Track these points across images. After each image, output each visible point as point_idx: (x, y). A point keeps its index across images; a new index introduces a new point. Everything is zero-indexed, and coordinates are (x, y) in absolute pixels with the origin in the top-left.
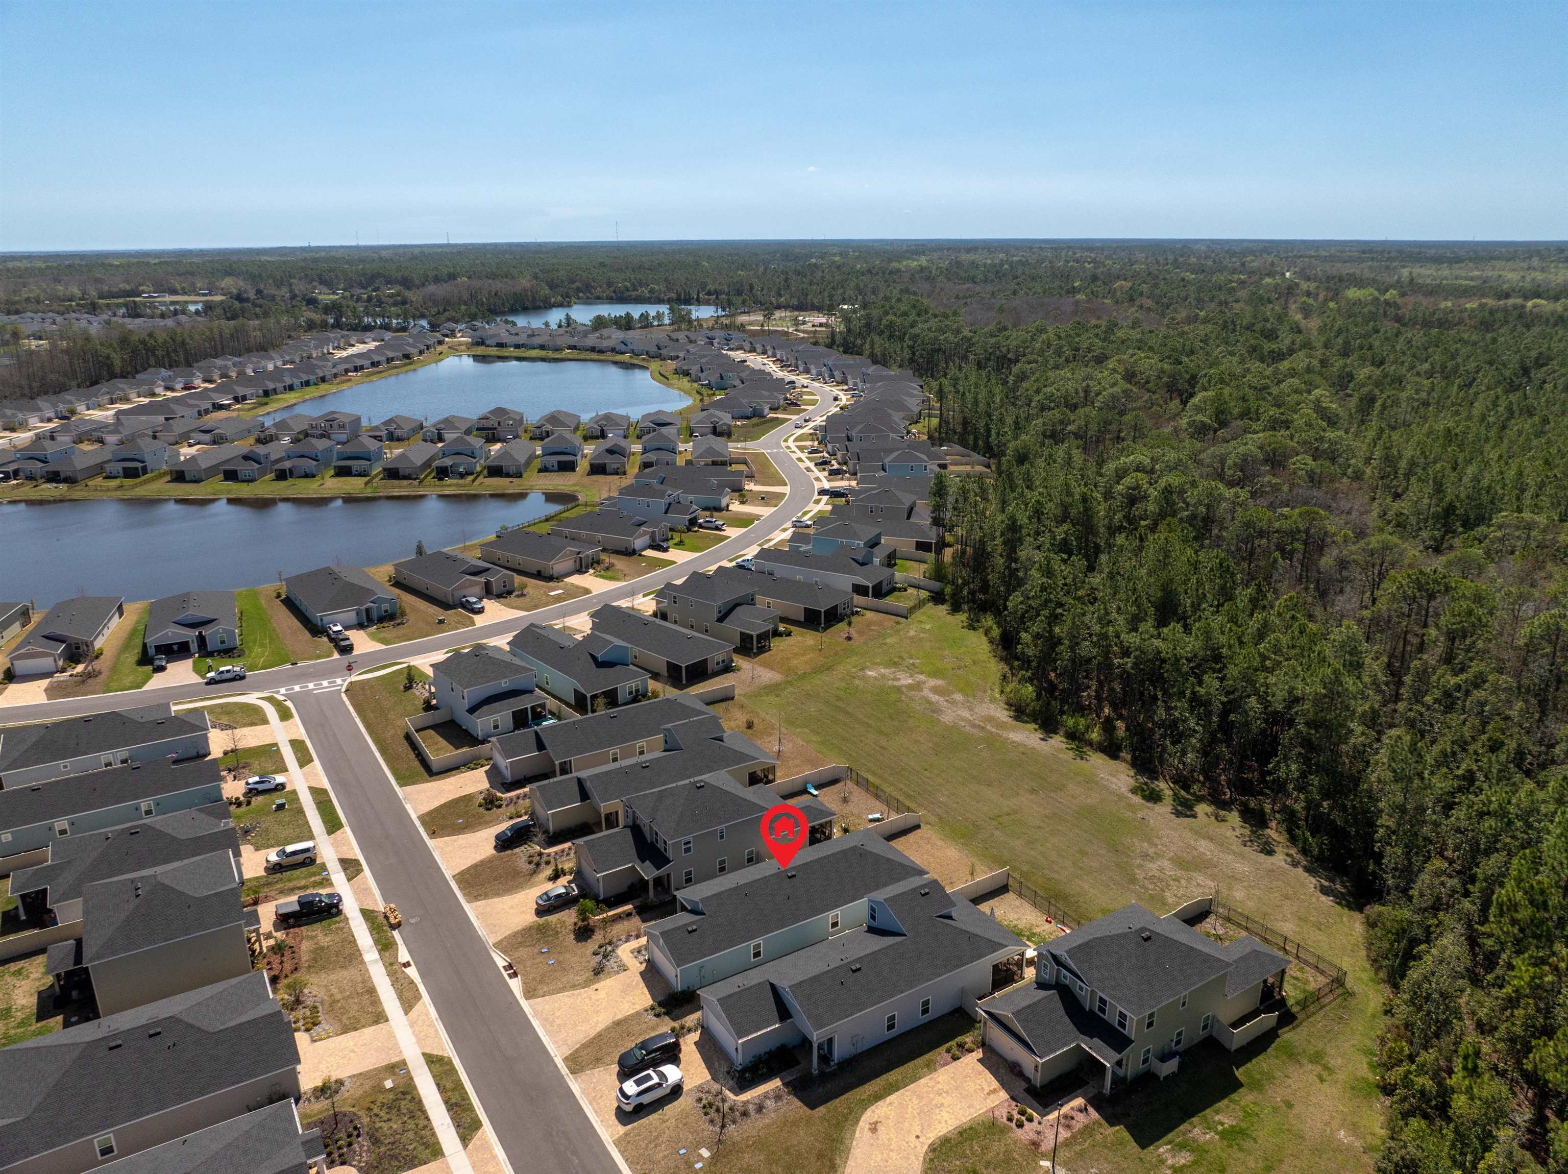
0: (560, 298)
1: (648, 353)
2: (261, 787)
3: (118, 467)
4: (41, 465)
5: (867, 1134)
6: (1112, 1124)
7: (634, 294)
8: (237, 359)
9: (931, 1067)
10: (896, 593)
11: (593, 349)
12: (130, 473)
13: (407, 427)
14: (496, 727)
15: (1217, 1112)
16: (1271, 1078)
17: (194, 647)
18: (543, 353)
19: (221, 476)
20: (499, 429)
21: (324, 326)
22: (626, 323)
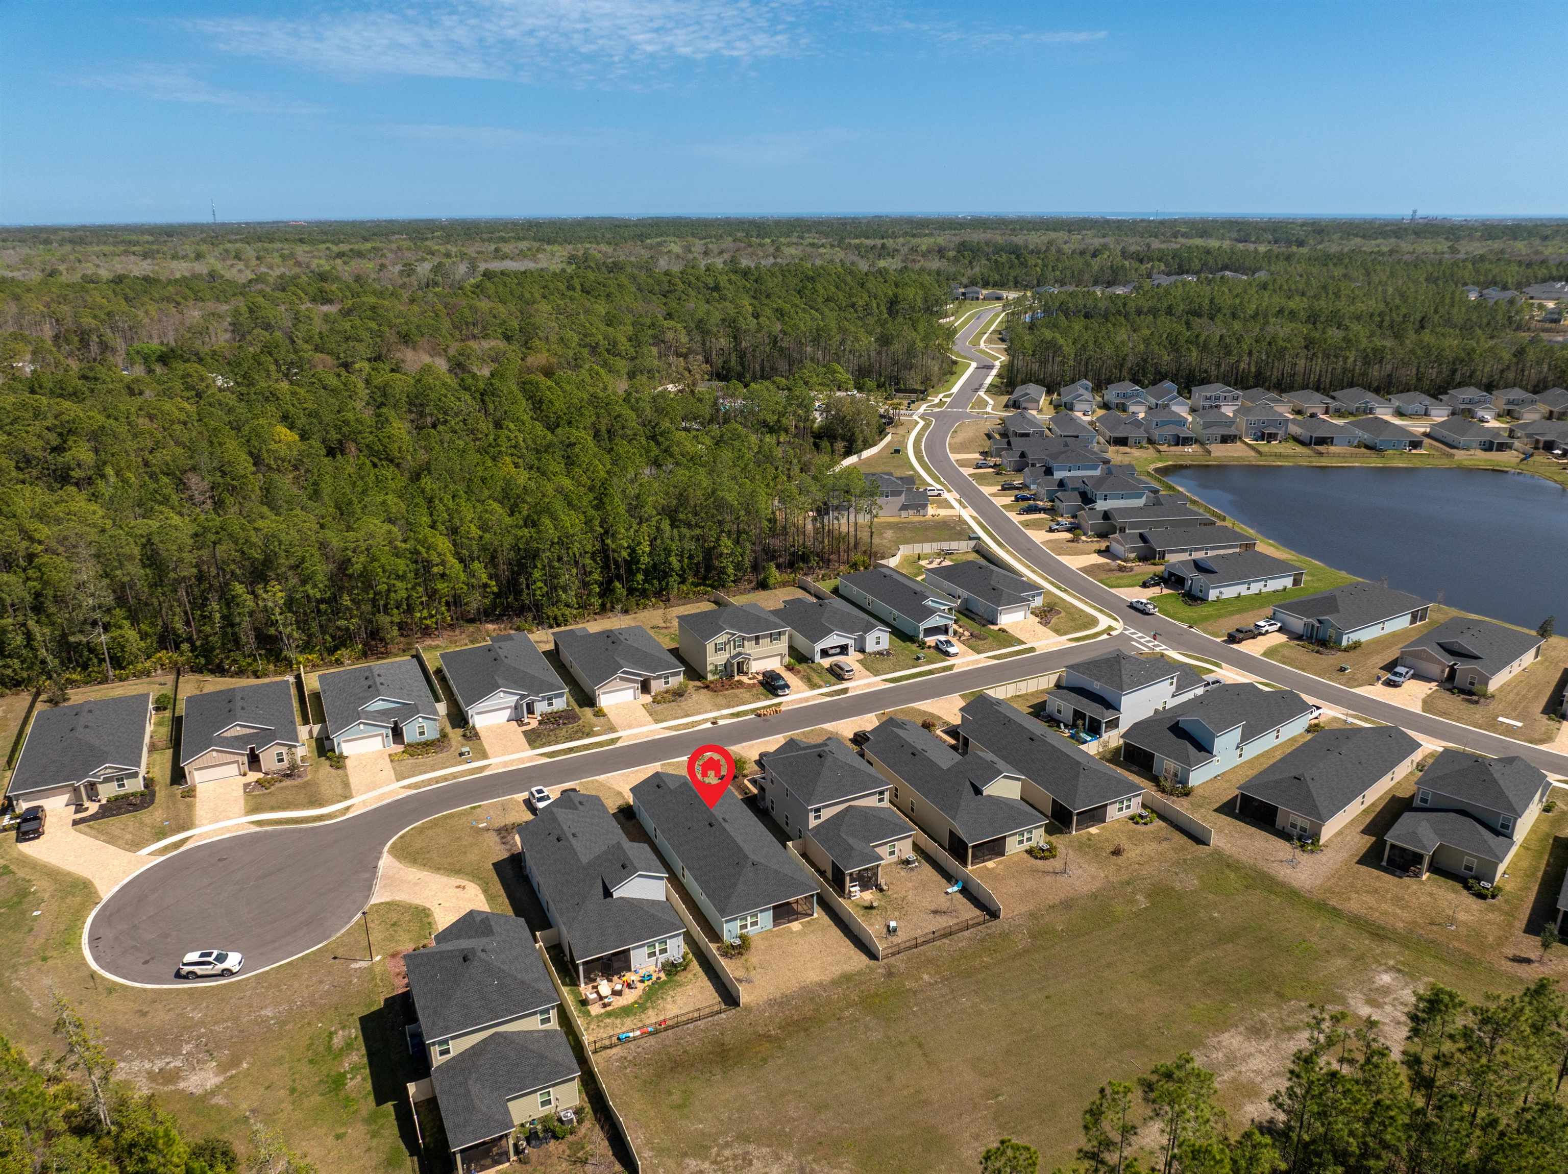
6: (386, 1000)
14: (1059, 712)
15: (364, 1079)
16: (374, 1135)
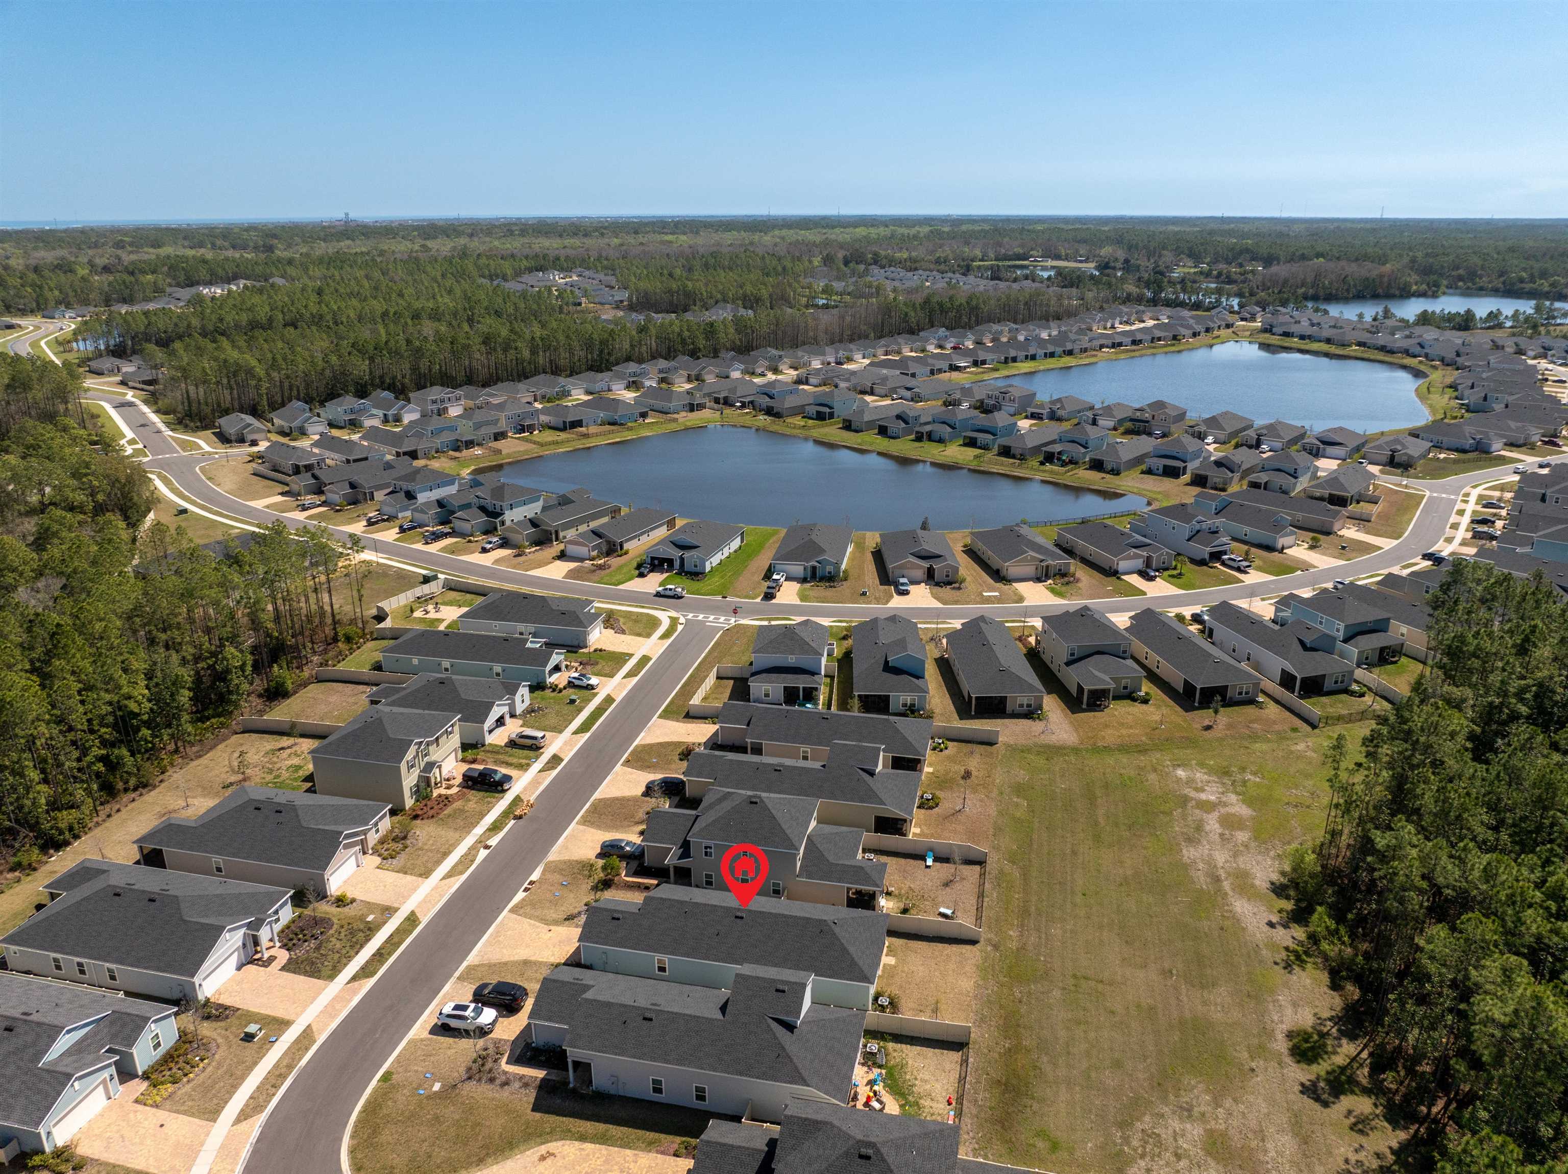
0: (1424, 287)
1: (1442, 360)
2: (577, 682)
3: (812, 410)
4: (768, 399)
5: (536, 1157)
7: (1528, 286)
8: (1015, 326)
9: (650, 1146)
10: (1343, 697)
11: (1382, 349)
12: (820, 417)
13: (1069, 408)
14: (767, 695)
17: (677, 564)
18: (1324, 347)
19: (876, 431)
20: (1153, 423)
21: (1140, 299)
22: (1465, 322)
